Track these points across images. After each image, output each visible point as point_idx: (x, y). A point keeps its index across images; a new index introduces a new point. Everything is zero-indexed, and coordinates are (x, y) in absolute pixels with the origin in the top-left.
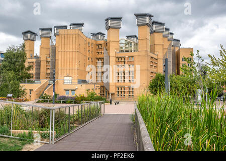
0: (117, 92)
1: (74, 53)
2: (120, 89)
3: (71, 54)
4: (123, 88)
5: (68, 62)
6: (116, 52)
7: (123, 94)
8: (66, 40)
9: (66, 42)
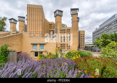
0: (61, 47)
1: (39, 21)
2: (62, 45)
3: (37, 21)
4: (64, 45)
5: (35, 27)
6: (60, 28)
7: (64, 47)
8: (33, 12)
9: (33, 13)
